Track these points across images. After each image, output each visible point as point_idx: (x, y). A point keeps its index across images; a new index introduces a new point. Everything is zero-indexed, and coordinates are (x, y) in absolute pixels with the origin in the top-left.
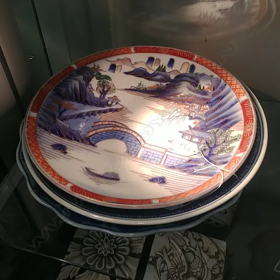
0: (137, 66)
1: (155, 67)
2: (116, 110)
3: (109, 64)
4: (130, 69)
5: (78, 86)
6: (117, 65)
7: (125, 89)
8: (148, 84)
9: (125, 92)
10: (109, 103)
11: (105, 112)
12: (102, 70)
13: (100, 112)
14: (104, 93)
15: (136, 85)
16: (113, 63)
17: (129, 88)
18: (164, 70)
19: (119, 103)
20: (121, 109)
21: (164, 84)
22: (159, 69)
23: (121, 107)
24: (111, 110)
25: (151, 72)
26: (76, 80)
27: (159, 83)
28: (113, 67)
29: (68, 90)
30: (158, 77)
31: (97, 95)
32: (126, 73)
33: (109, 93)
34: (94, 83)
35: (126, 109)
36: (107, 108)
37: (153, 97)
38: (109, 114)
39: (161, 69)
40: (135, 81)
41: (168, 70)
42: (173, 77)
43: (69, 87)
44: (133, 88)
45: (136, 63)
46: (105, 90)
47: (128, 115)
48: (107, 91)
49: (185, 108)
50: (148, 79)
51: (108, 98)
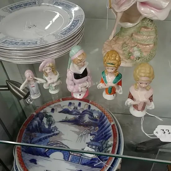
0: (64, 108)
1: (72, 107)
2: (57, 134)
3: (51, 109)
4: (61, 110)
5: (37, 123)
6: (55, 108)
7: (60, 121)
8: (71, 117)
9: (60, 123)
10: (53, 130)
11: (52, 136)
12: (47, 113)
13: (49, 137)
14: (50, 125)
15: (64, 119)
16: (52, 108)
17: (61, 120)
18: (77, 108)
19: (58, 130)
20: (59, 133)
21: (78, 116)
23: (59, 132)
24: (54, 135)
25: (71, 110)
26: (36, 120)
27: (75, 116)
28: (53, 110)
29: (33, 127)
30: (74, 113)
31: (47, 127)
32: (60, 112)
33: (52, 125)
34: (45, 120)
35: (61, 133)
36: (52, 133)
37: (73, 124)
38: (54, 137)
39: (75, 108)
40: (64, 116)
41: (79, 108)
42: (81, 112)
43: (33, 125)
44: (63, 120)
45: (63, 106)
46: (50, 123)
47: (62, 136)
48: (51, 123)
49: (88, 129)
50: (70, 114)
51: (52, 128)
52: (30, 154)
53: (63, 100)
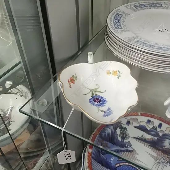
0: (141, 124)
1: (151, 126)
2: (130, 151)
3: (126, 120)
4: (137, 125)
5: (110, 132)
6: (131, 121)
7: (135, 138)
8: (148, 137)
9: (134, 140)
10: (126, 145)
11: (124, 151)
12: (122, 124)
13: (122, 151)
14: (123, 138)
15: (140, 136)
16: (128, 120)
17: (137, 137)
18: (156, 129)
19: (131, 146)
20: (132, 151)
21: (156, 138)
22: (153, 128)
23: (132, 149)
24: (127, 151)
25: (149, 129)
26: (110, 128)
27: (153, 137)
28: (128, 123)
29: (105, 135)
30: (153, 133)
31: (120, 139)
32: (135, 127)
33: (126, 138)
34: (118, 131)
35: (135, 151)
36: (125, 149)
37: (150, 146)
38: (126, 153)
39: (154, 128)
40: (140, 133)
41: (158, 129)
42: (161, 134)
43: (106, 132)
44: (139, 138)
45: (140, 122)
46: (124, 136)
47: (136, 156)
48: (125, 137)
49: (167, 157)
50: (147, 133)
51: (126, 142)
52: (100, 164)
53: (142, 115)
